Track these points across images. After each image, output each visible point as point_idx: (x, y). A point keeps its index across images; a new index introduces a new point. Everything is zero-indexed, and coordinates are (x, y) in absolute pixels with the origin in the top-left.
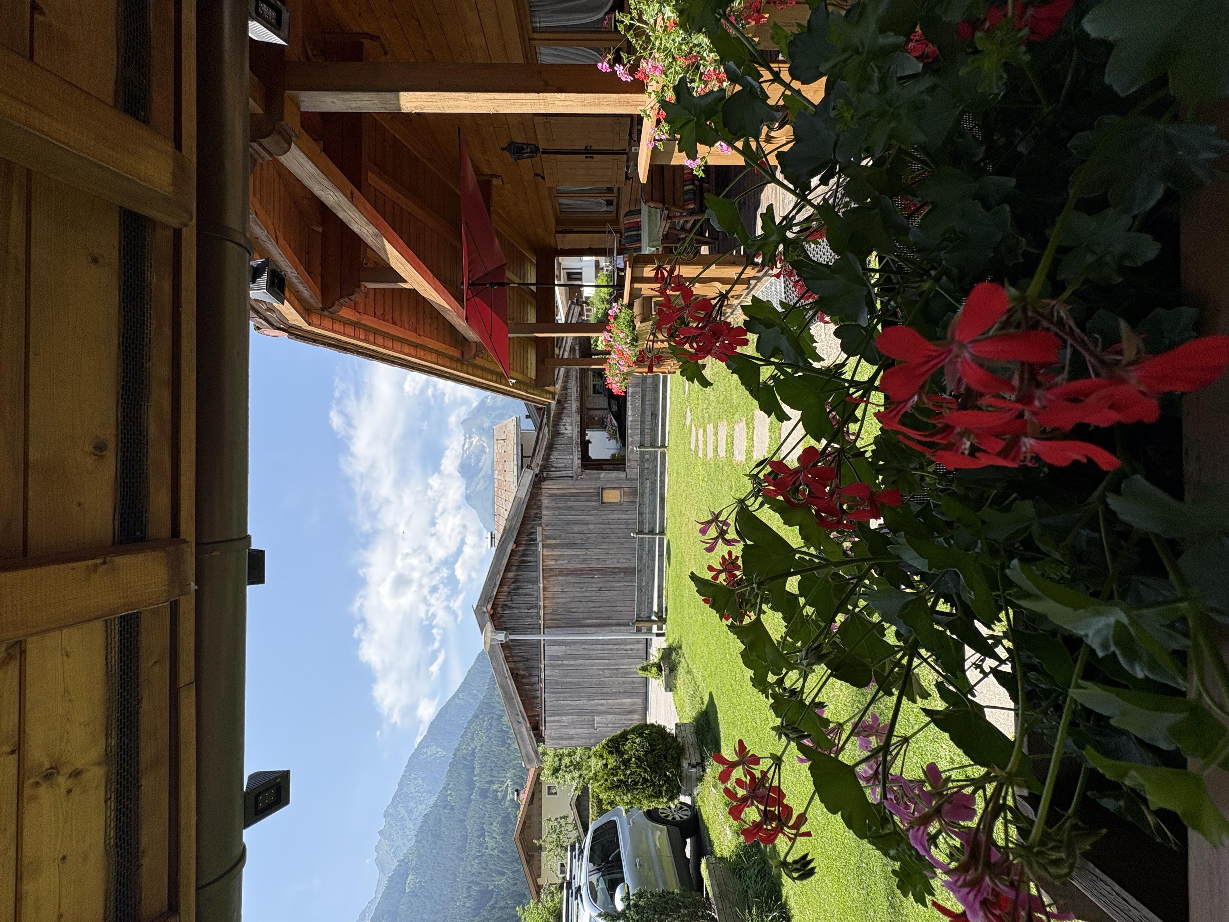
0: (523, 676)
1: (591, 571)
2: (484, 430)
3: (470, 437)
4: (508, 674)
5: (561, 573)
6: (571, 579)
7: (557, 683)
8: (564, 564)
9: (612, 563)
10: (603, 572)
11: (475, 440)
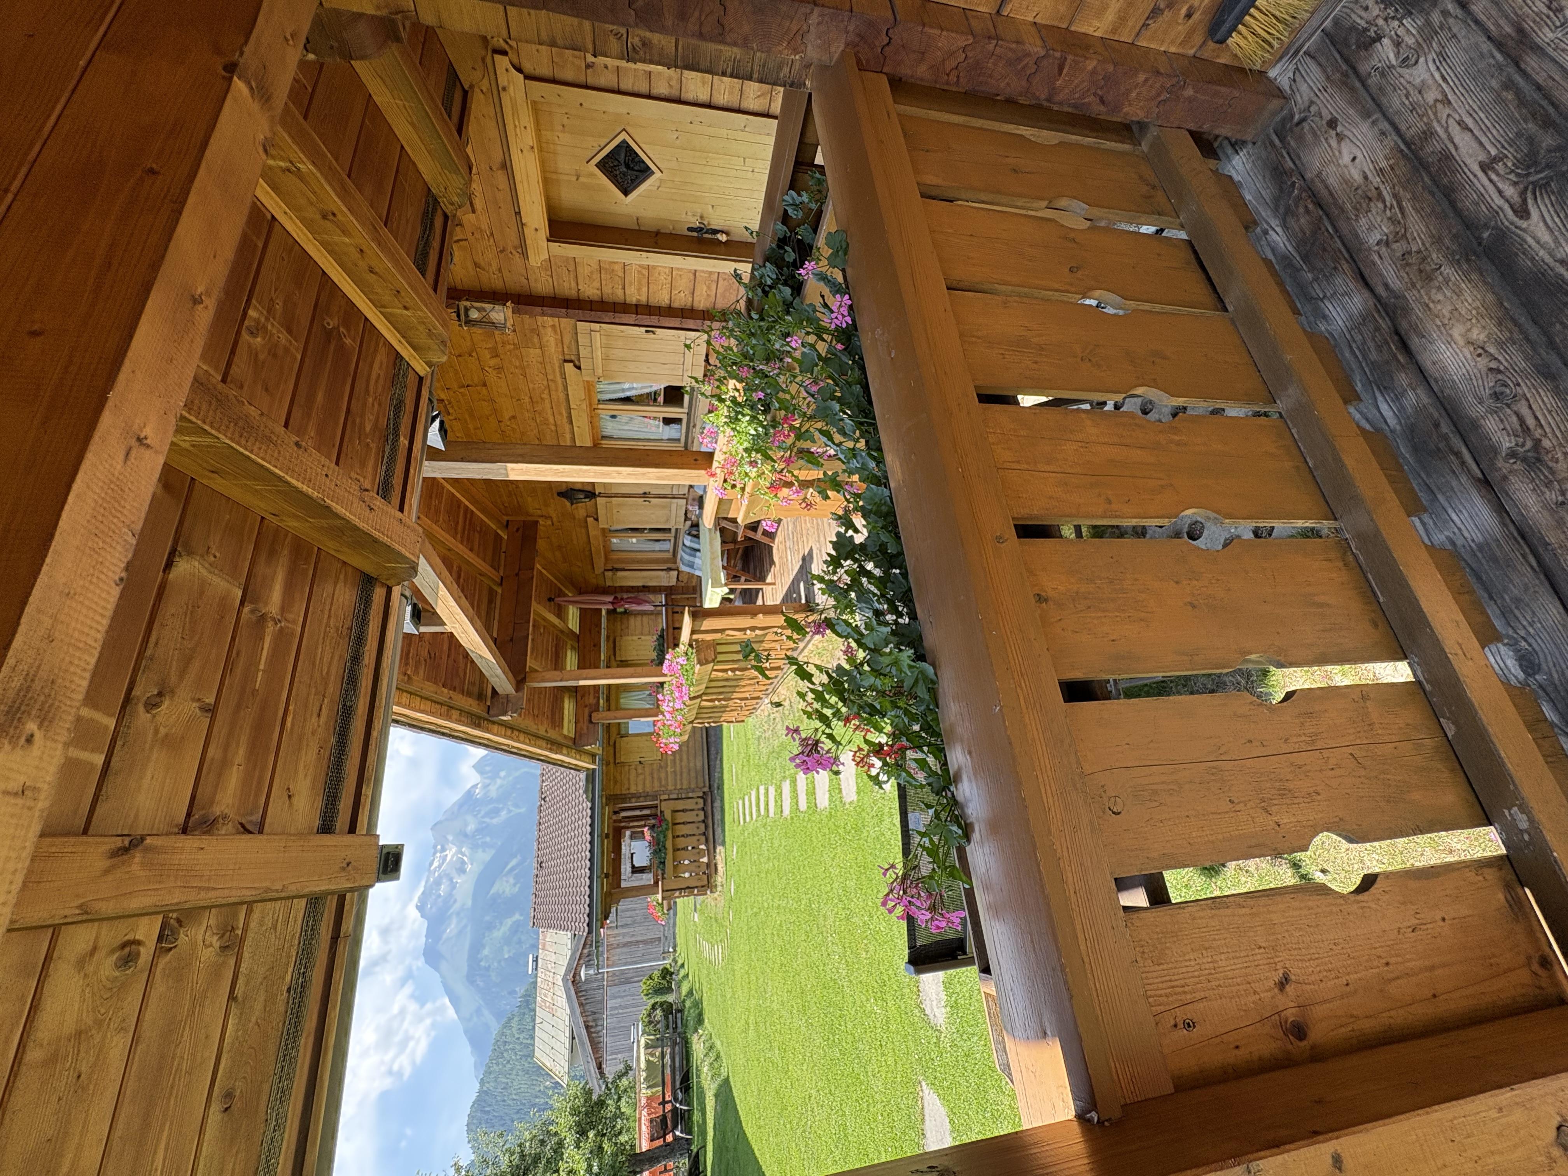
0: (592, 1027)
1: (637, 942)
2: (466, 835)
3: (443, 850)
4: (582, 1025)
5: (618, 946)
6: (625, 950)
7: (615, 1028)
8: (622, 940)
9: (650, 936)
10: (645, 942)
11: (451, 853)
